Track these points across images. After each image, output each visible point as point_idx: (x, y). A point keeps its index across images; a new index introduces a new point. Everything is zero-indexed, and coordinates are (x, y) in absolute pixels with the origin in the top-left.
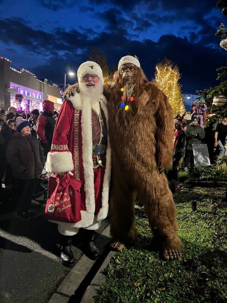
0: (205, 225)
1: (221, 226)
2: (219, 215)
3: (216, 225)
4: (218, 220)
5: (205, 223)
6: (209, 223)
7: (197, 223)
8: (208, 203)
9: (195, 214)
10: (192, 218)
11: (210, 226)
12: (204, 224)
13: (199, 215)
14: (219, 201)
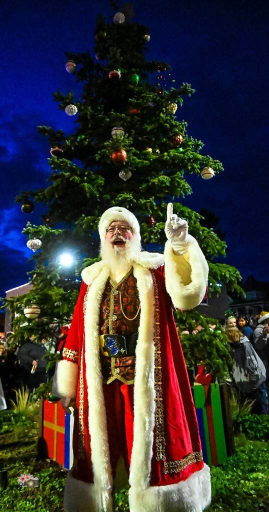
0: (28, 504)
1: (50, 498)
2: (42, 483)
3: (44, 498)
4: (43, 490)
5: (28, 502)
6: (34, 499)
7: (15, 508)
8: (19, 469)
9: (7, 494)
10: (5, 503)
11: (37, 504)
12: (26, 504)
13: (14, 492)
14: (32, 461)
